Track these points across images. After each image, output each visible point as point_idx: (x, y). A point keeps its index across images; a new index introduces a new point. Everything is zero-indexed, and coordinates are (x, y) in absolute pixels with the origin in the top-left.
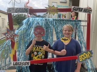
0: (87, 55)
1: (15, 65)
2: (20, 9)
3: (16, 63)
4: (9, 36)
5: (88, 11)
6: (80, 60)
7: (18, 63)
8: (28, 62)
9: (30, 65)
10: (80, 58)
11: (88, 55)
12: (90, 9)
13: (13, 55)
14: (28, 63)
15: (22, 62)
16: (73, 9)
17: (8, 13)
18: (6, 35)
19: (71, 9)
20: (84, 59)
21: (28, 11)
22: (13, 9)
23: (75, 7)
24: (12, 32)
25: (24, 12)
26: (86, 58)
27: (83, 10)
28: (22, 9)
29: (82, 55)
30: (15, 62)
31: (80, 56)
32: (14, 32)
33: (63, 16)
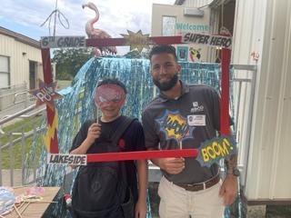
0: (222, 147)
1: (54, 162)
2: (67, 38)
3: (57, 156)
4: (44, 97)
5: (222, 43)
6: (206, 160)
7: (61, 158)
8: (82, 156)
9: (85, 164)
10: (204, 155)
11: (225, 147)
12: (227, 38)
13: (52, 140)
14: (82, 159)
15: (70, 156)
16: (186, 37)
17: (43, 47)
18: (38, 95)
19: (180, 37)
20: (214, 157)
21: (85, 43)
22: (53, 38)
23: (189, 34)
24: (50, 89)
25: (75, 45)
26: (218, 154)
27: (209, 40)
28: (72, 38)
29: (209, 148)
30: (54, 155)
31: (203, 150)
32: (54, 90)
33: (193, 53)
